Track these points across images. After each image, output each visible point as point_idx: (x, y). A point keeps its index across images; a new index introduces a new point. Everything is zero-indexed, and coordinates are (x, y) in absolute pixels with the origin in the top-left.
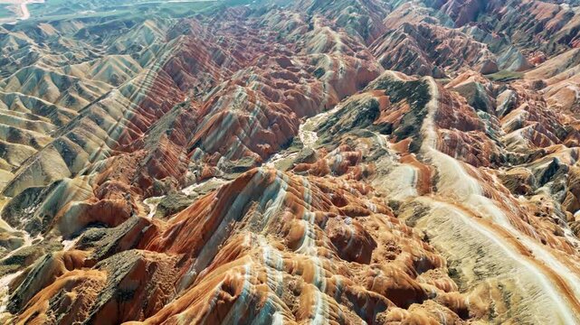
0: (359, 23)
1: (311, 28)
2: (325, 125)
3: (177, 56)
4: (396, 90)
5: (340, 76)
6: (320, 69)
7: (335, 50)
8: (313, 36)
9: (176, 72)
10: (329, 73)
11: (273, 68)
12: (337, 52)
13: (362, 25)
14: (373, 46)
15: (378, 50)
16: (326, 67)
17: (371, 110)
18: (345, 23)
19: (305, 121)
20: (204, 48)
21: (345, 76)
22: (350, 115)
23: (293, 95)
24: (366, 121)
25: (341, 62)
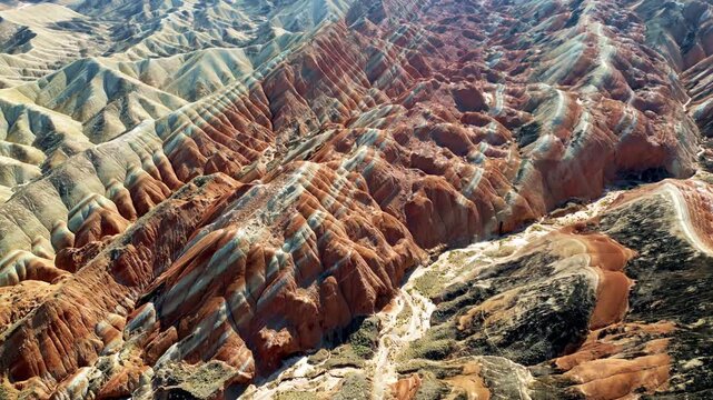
0: (681, 18)
1: (574, 21)
2: (460, 292)
3: (291, 64)
4: (662, 267)
5: (569, 152)
6: (535, 125)
7: (587, 83)
8: (561, 42)
9: (278, 92)
10: (546, 139)
11: (426, 116)
12: (592, 88)
13: (687, 20)
14: (697, 71)
15: (703, 83)
16: (547, 125)
17: (563, 314)
18: (651, 15)
19: (434, 259)
20: (355, 48)
21: (579, 153)
22: (513, 304)
23: (428, 192)
24: (540, 344)
25: (586, 115)
